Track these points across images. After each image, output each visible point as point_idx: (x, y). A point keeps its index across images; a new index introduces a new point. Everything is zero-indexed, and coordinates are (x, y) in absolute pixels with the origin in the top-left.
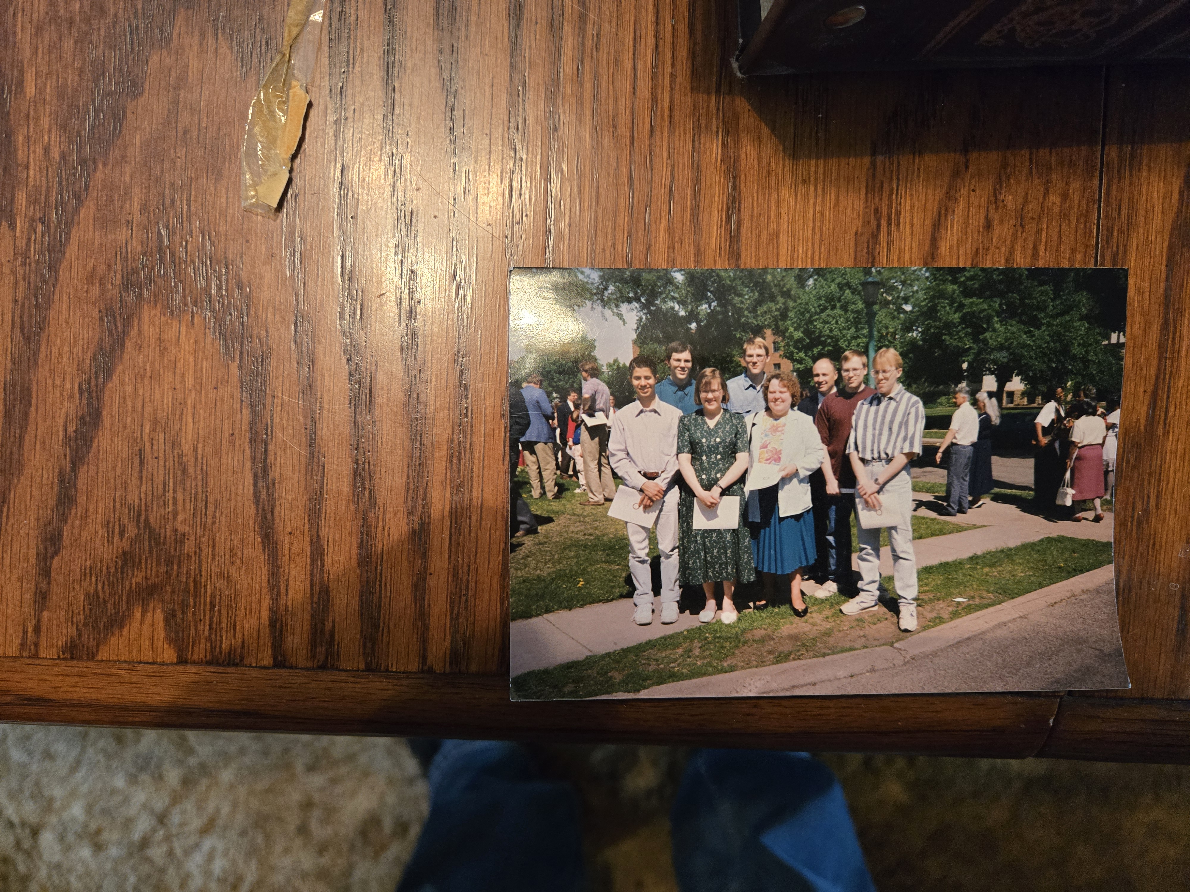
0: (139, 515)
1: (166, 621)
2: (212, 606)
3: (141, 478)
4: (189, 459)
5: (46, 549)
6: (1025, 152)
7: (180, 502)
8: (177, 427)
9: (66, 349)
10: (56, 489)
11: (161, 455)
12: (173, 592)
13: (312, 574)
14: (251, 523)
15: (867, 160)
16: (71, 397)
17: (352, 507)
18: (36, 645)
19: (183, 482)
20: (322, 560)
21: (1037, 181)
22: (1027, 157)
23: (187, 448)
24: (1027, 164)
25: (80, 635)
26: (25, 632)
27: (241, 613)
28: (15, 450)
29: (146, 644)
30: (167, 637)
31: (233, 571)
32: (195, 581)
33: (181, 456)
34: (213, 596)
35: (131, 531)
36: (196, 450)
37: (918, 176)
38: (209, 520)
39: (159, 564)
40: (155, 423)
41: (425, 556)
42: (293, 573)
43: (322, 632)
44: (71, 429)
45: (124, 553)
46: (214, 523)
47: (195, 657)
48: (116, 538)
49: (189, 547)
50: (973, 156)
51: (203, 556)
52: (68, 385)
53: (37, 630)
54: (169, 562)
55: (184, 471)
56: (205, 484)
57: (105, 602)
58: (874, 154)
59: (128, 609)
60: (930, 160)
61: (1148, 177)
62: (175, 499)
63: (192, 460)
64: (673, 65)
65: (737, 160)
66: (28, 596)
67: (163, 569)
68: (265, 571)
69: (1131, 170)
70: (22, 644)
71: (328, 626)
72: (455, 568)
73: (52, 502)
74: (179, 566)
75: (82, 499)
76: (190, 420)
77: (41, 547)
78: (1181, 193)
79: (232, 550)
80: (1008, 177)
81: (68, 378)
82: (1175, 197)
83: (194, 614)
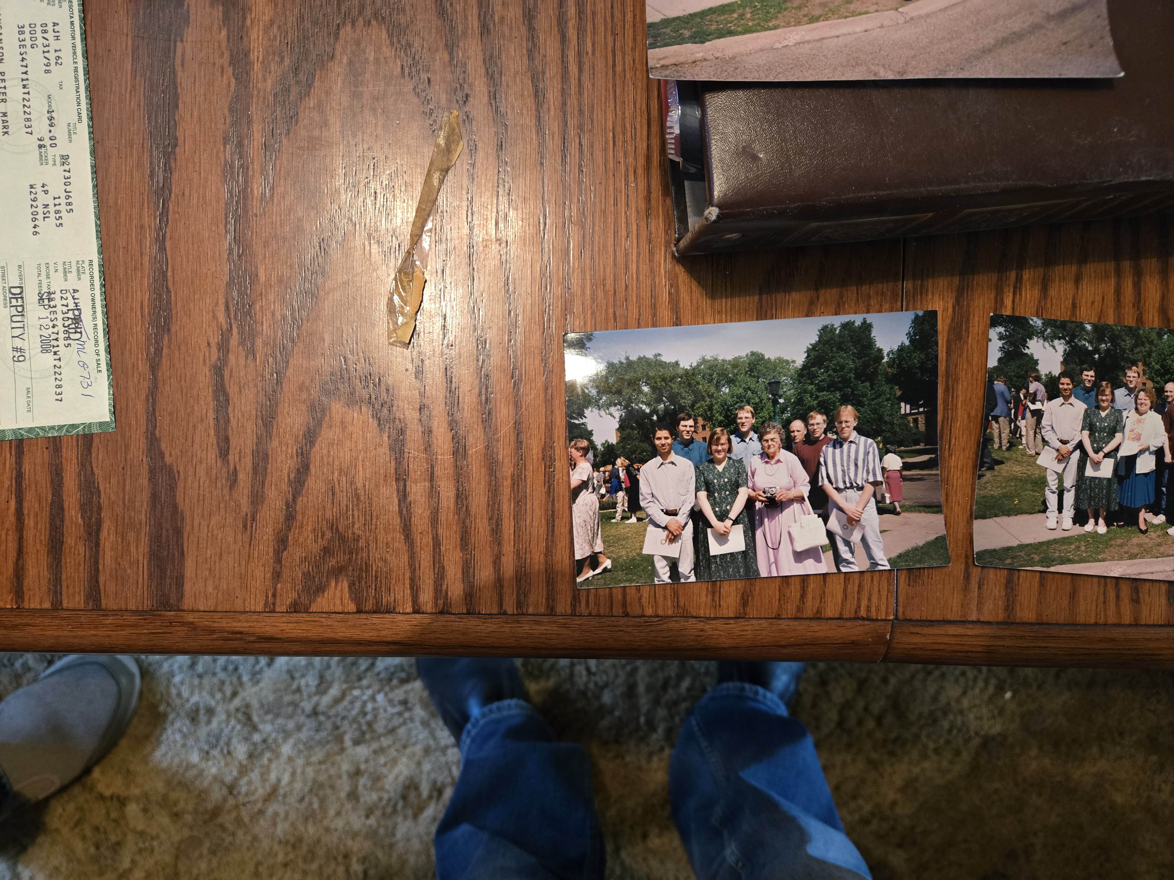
0: (333, 526)
1: (350, 587)
2: (376, 578)
3: (333, 503)
4: (361, 492)
5: (279, 547)
6: (854, 288)
7: (356, 517)
8: (353, 473)
9: (288, 429)
10: (284, 512)
11: (345, 489)
12: (353, 570)
13: (434, 557)
14: (398, 528)
15: (757, 298)
16: (292, 457)
17: (456, 517)
18: (274, 604)
19: (358, 505)
20: (440, 548)
21: (861, 305)
22: (855, 291)
23: (360, 485)
24: (855, 295)
25: (299, 597)
26: (267, 597)
27: (394, 581)
28: (260, 490)
29: (338, 602)
30: (350, 597)
31: (388, 557)
32: (366, 564)
33: (356, 489)
34: (377, 572)
35: (328, 535)
36: (364, 486)
37: (789, 306)
38: (373, 527)
39: (344, 553)
40: (341, 470)
41: (499, 544)
42: (423, 556)
43: (441, 591)
44: (292, 476)
45: (324, 548)
46: (376, 528)
47: (367, 609)
48: (320, 540)
49: (362, 543)
50: (822, 292)
51: (370, 549)
52: (290, 451)
53: (274, 595)
54: (351, 553)
55: (358, 499)
56: (371, 506)
57: (314, 577)
58: (760, 294)
59: (327, 581)
60: (795, 296)
61: (932, 299)
62: (353, 515)
63: (363, 492)
64: (638, 247)
65: (678, 301)
66: (268, 575)
67: (347, 557)
68: (406, 556)
69: (921, 295)
70: (266, 605)
71: (444, 587)
72: (518, 551)
73: (282, 520)
74: (357, 555)
75: (299, 517)
76: (361, 469)
77: (276, 546)
78: (954, 308)
79: (387, 544)
80: (844, 304)
81: (290, 446)
82: (950, 310)
83: (366, 583)
